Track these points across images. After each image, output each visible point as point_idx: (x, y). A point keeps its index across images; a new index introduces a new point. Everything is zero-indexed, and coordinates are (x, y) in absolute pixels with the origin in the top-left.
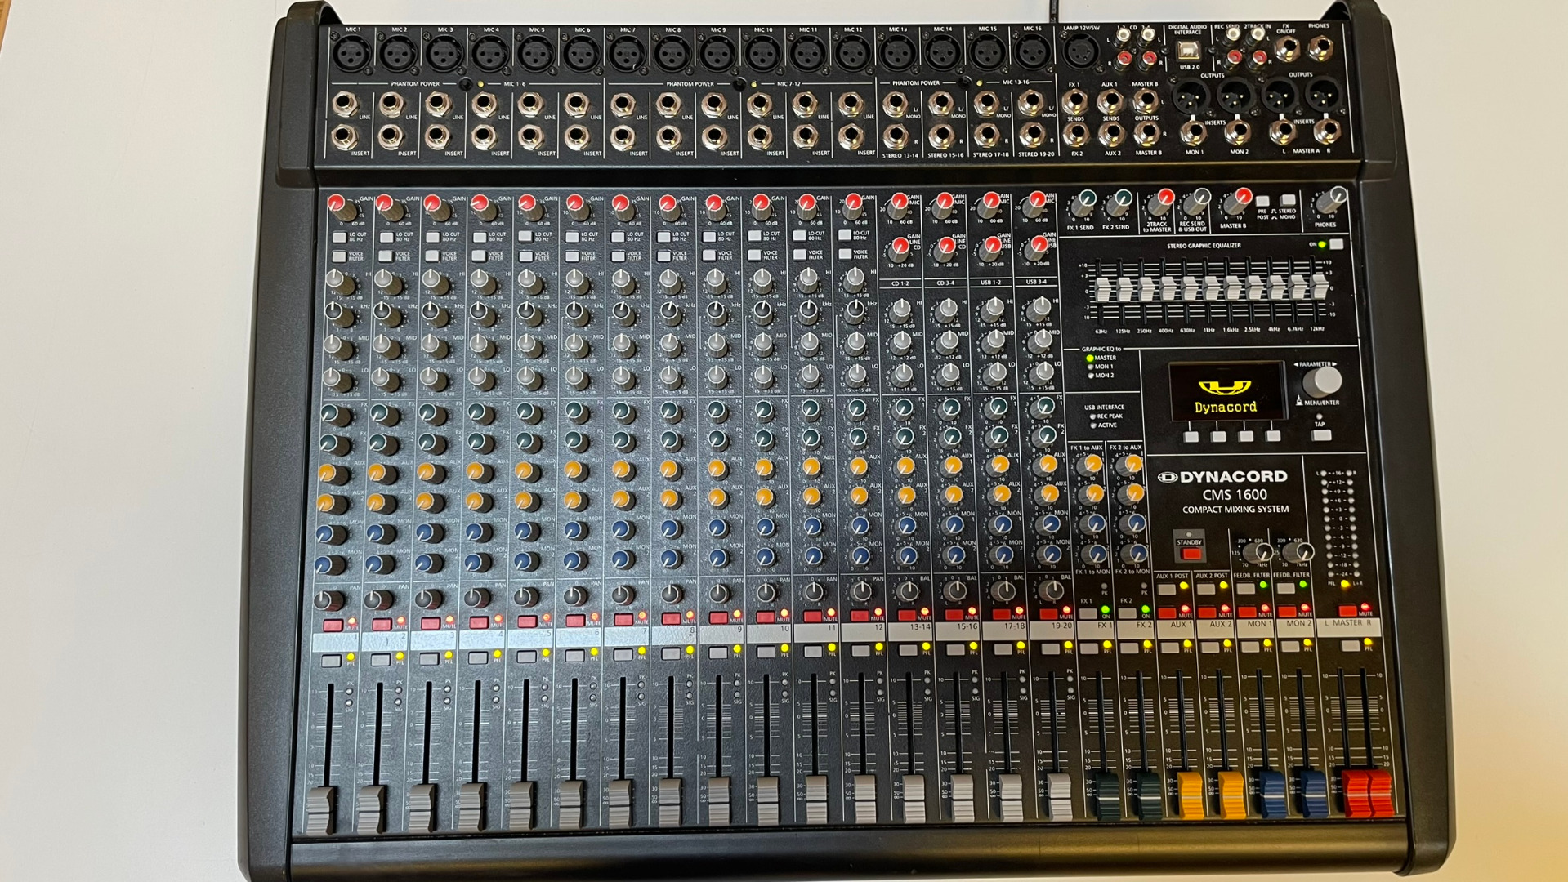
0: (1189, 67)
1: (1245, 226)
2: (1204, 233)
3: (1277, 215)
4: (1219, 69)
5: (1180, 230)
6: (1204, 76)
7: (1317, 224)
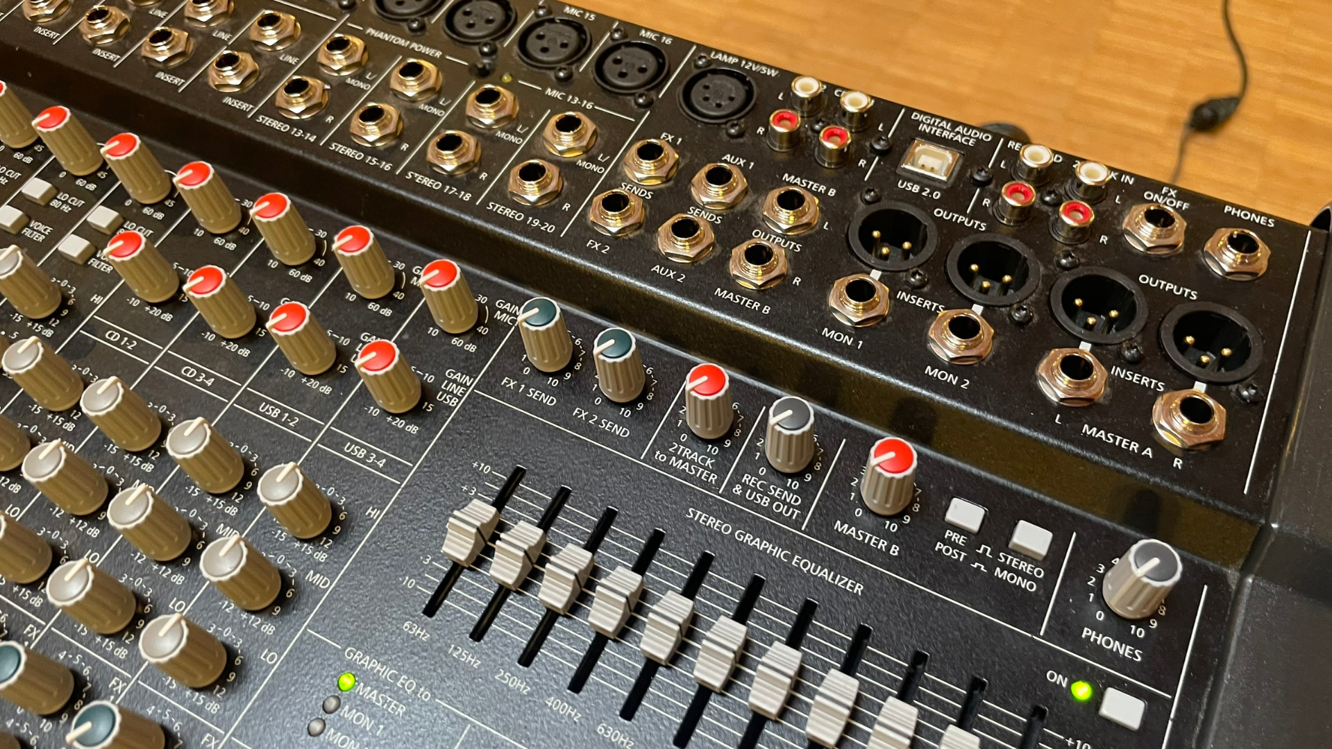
0: (916, 189)
1: (895, 550)
2: (787, 521)
3: (992, 564)
4: (979, 213)
5: (737, 490)
6: (940, 213)
7: (1086, 632)
